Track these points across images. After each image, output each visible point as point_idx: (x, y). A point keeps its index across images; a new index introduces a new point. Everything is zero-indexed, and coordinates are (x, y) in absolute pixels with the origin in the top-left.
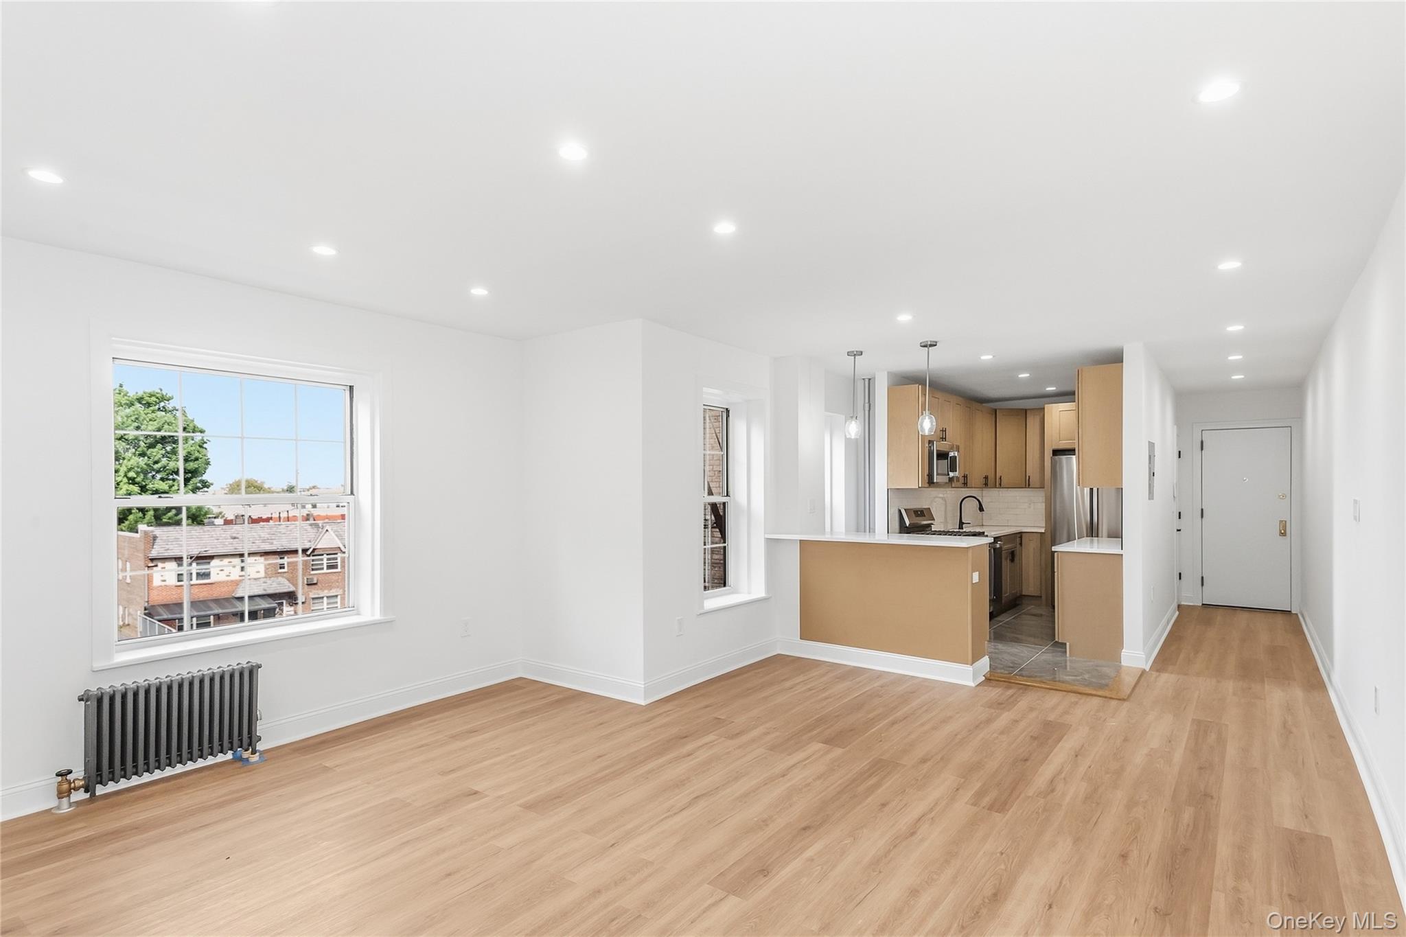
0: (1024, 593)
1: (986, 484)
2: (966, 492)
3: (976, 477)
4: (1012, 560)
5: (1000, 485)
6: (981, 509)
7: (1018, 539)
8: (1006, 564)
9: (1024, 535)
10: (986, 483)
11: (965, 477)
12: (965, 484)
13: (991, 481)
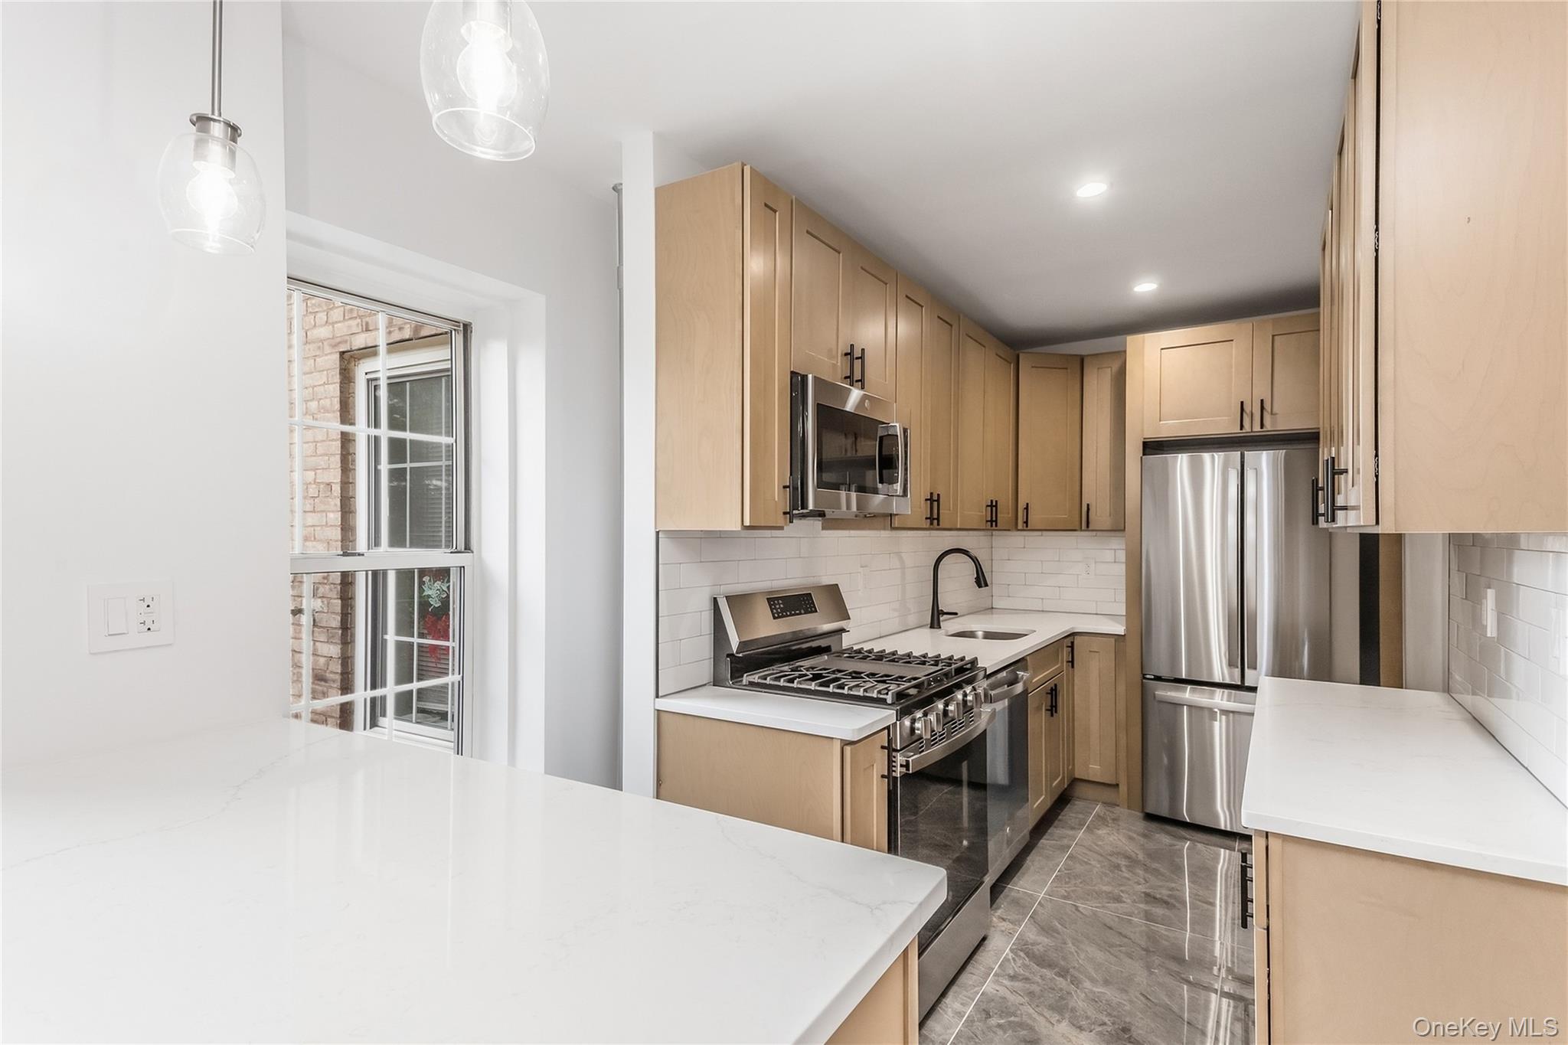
0: (1077, 776)
1: (993, 522)
2: (946, 540)
3: (965, 501)
4: (1053, 709)
5: (1026, 523)
6: (981, 581)
7: (1066, 651)
8: (1037, 721)
9: (1078, 640)
10: (993, 519)
11: (933, 500)
12: (934, 520)
13: (1004, 516)
